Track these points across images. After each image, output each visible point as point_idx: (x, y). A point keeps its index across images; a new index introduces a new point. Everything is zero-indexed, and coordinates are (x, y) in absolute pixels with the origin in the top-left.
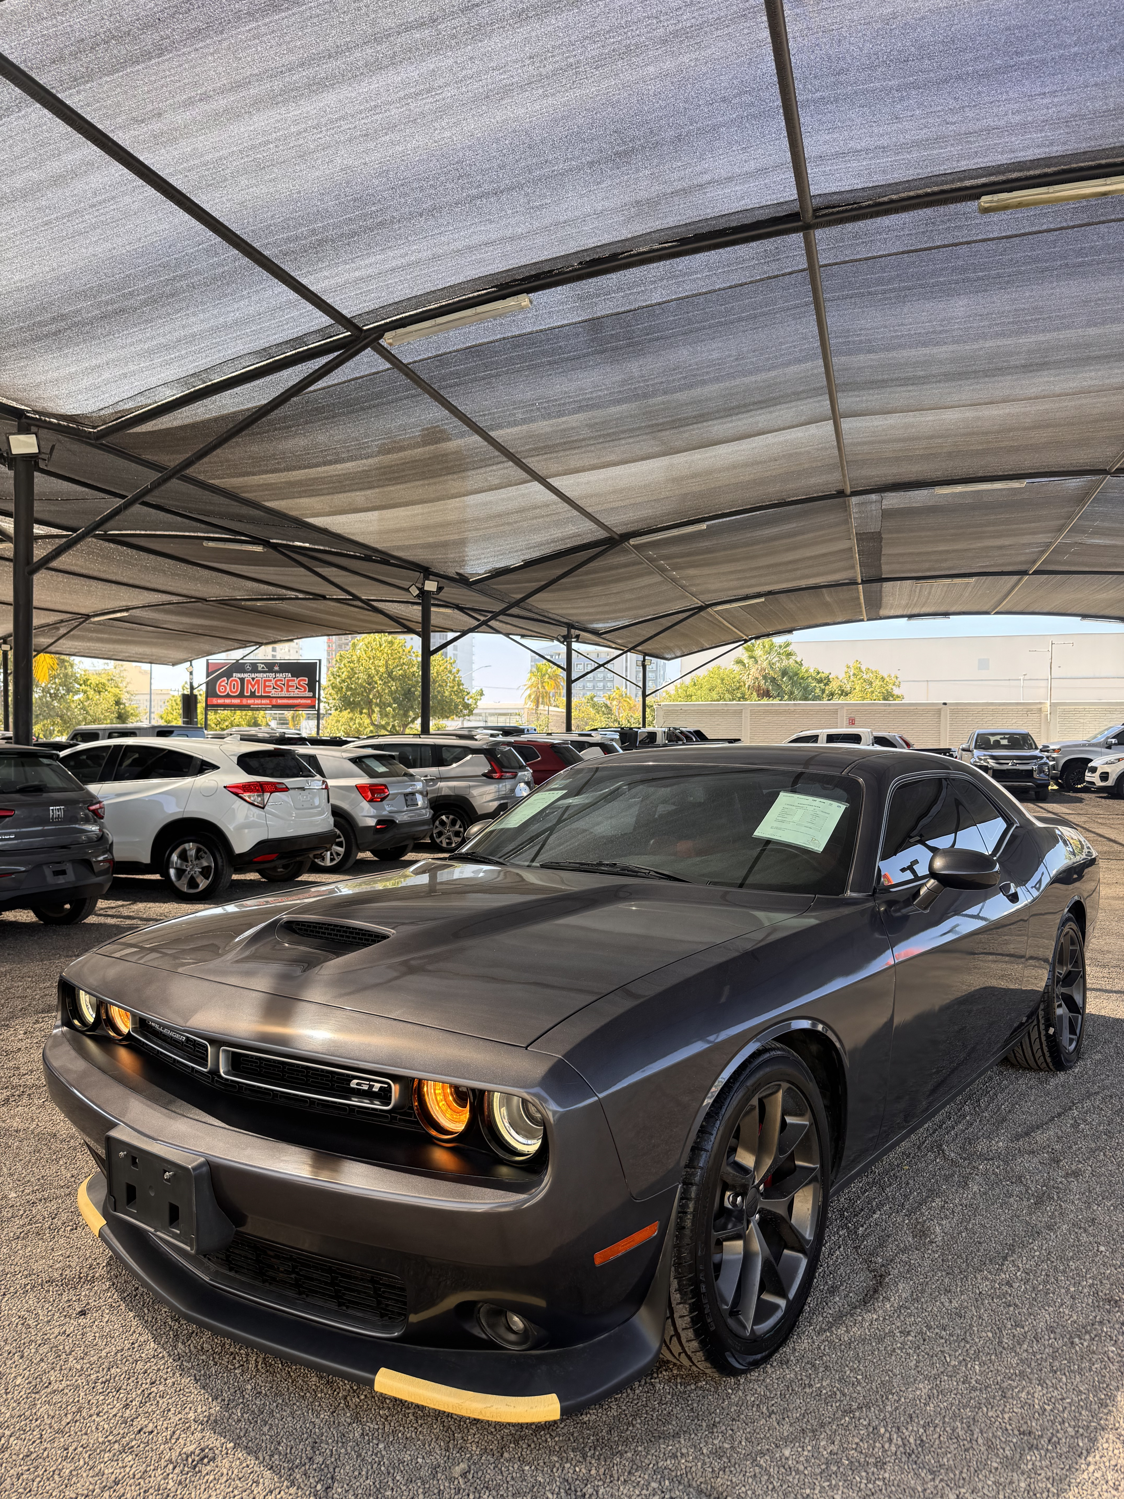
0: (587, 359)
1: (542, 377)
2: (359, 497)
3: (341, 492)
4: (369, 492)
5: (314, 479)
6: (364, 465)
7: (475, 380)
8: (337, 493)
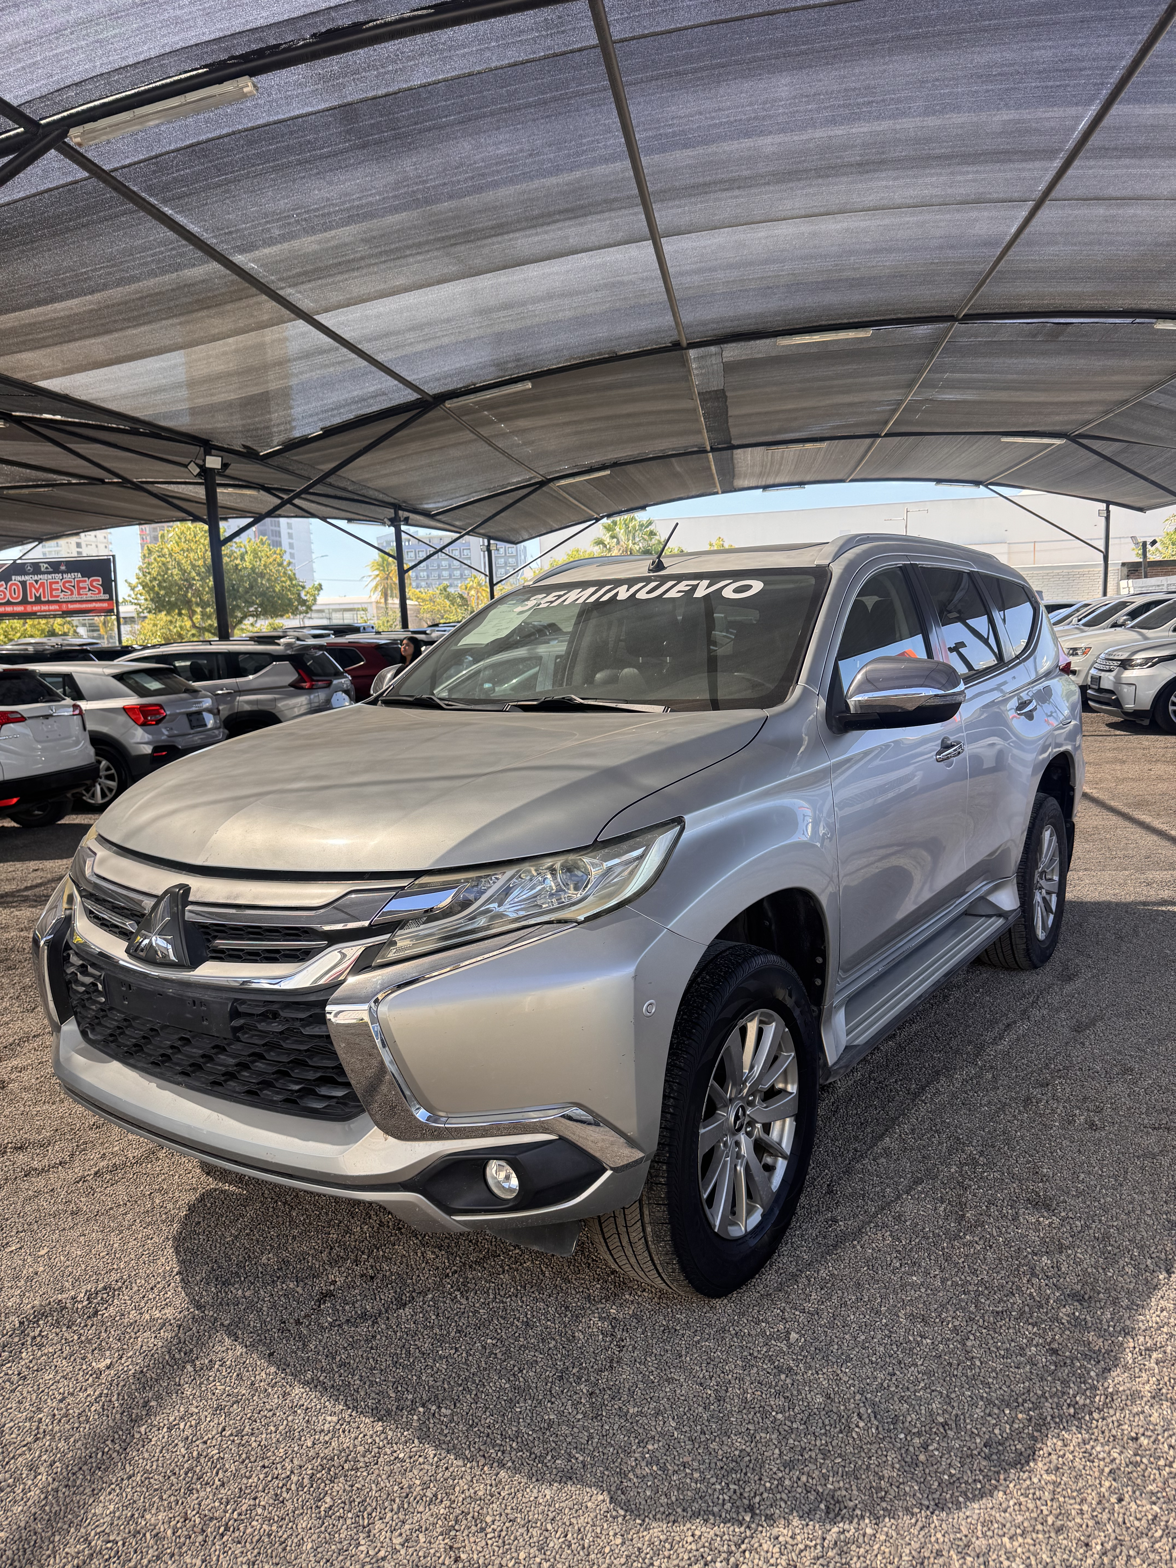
0: (346, 155)
1: (294, 181)
2: (96, 346)
3: (70, 341)
4: (106, 338)
5: (30, 325)
6: (91, 303)
7: (208, 188)
8: (65, 342)
